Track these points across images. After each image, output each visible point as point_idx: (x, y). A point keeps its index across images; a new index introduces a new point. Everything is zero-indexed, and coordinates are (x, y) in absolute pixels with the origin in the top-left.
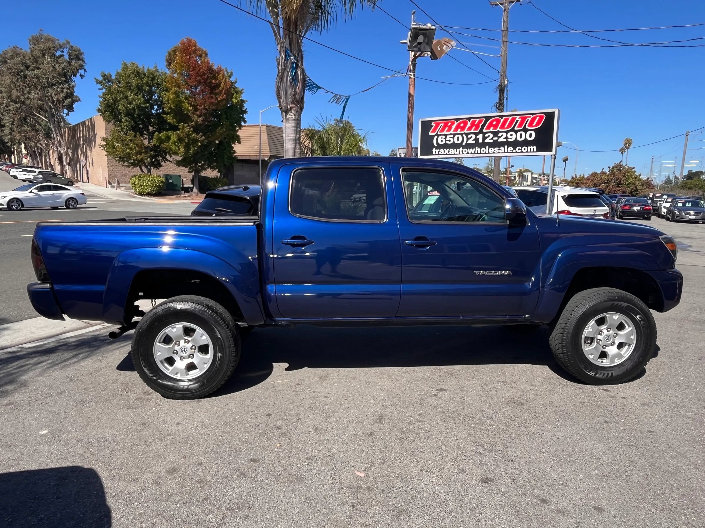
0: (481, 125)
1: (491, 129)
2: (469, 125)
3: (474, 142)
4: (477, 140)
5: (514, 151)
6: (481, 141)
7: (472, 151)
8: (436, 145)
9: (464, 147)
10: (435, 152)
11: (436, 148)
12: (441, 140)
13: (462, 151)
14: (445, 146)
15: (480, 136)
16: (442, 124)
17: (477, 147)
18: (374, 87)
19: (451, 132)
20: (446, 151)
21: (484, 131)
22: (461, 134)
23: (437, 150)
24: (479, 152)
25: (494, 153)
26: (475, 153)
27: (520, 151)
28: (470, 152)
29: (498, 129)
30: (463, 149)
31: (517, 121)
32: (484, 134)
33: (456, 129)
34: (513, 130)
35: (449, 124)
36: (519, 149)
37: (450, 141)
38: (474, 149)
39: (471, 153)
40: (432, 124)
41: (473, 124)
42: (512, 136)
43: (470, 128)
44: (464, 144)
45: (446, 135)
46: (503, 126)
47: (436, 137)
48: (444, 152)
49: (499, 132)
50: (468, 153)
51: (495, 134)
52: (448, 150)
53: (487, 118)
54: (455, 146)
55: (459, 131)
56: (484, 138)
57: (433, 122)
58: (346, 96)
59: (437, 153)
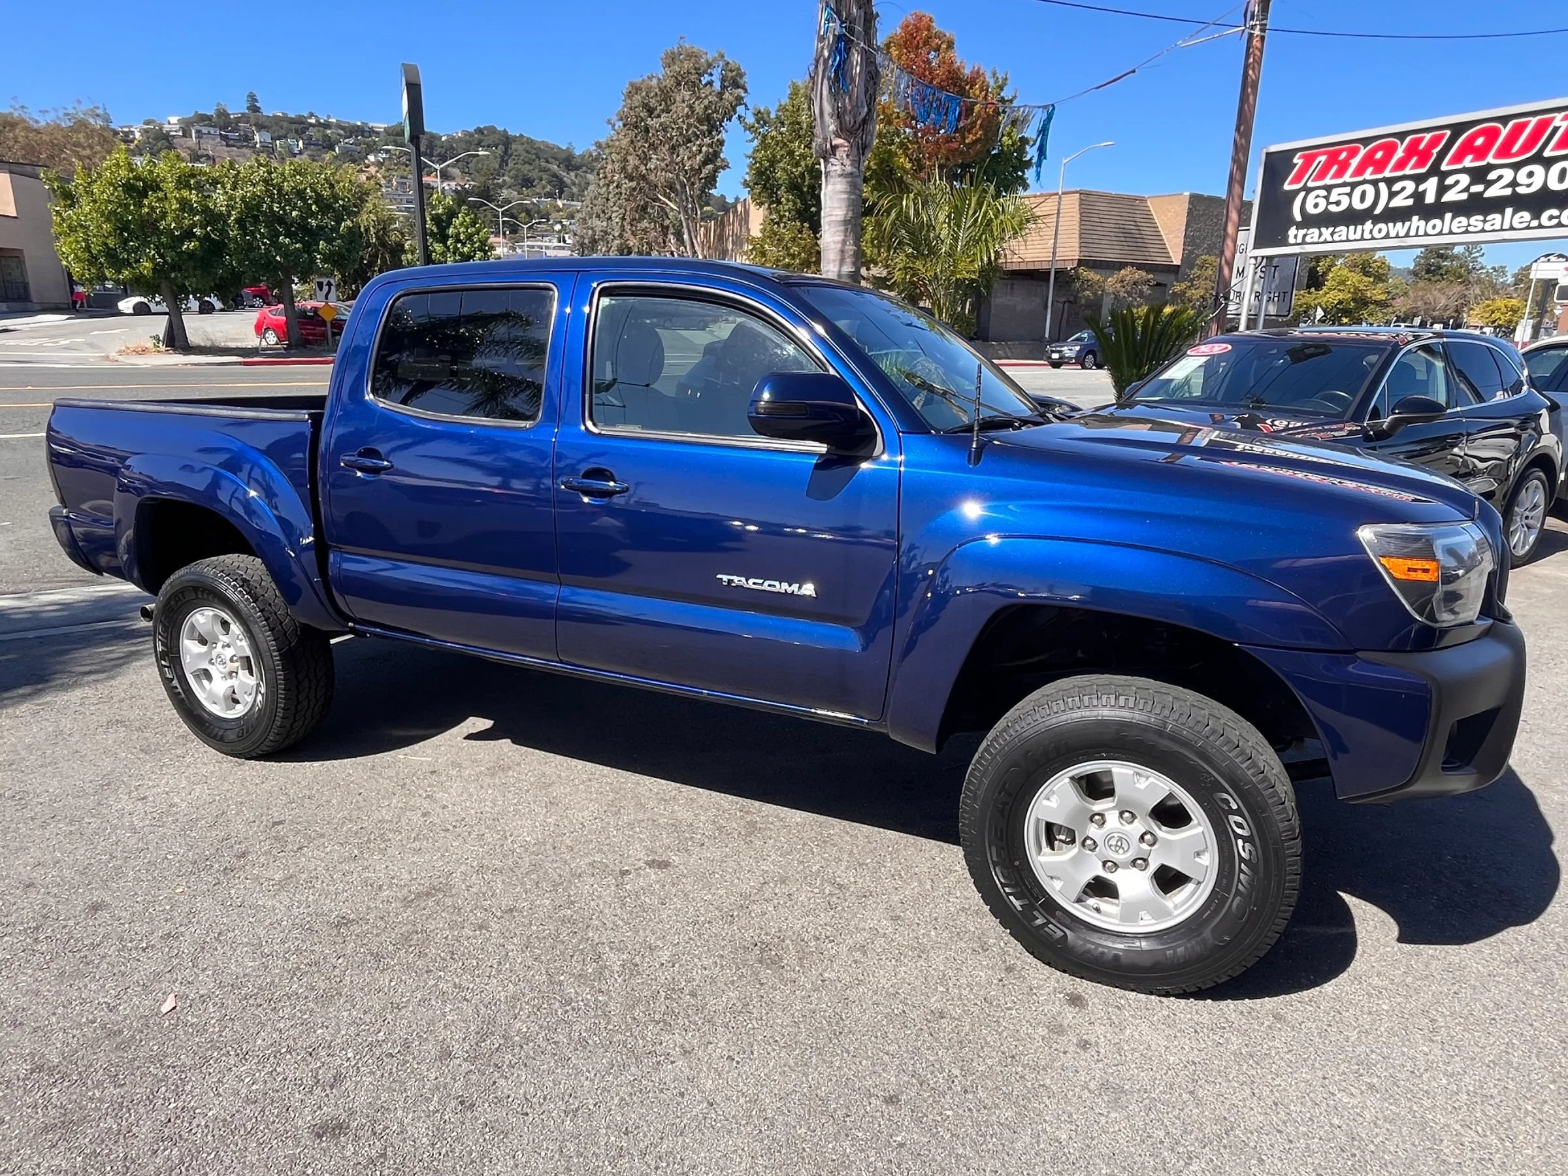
0: (1435, 151)
1: (1468, 162)
2: (1400, 153)
3: (1410, 202)
4: (1419, 196)
5: (1535, 223)
6: (1430, 199)
7: (1399, 228)
8: (1298, 218)
9: (1377, 220)
10: (1296, 237)
11: (1300, 226)
12: (1315, 204)
13: (1371, 232)
14: (1327, 220)
15: (1431, 185)
16: (1323, 158)
17: (1415, 218)
18: (1134, 71)
19: (1347, 178)
20: (1326, 233)
21: (1444, 167)
22: (1375, 183)
23: (1302, 232)
24: (1421, 232)
25: (1467, 232)
26: (1407, 235)
27: (1555, 221)
28: (1392, 234)
29: (1490, 159)
30: (1374, 224)
31: (1556, 129)
32: (1444, 175)
33: (1360, 170)
34: (1538, 159)
35: (1343, 155)
36: (1551, 218)
37: (1338, 203)
38: (1407, 224)
39: (1397, 237)
40: (1295, 160)
41: (1412, 150)
42: (1533, 179)
43: (1401, 165)
44: (1377, 211)
45: (1328, 189)
46: (1504, 151)
47: (1302, 194)
48: (1321, 235)
49: (1491, 167)
50: (1387, 236)
51: (1479, 175)
52: (1331, 229)
53: (1457, 129)
54: (1352, 217)
55: (1368, 175)
56: (1442, 189)
57: (1299, 154)
58: (1045, 107)
59: (1299, 240)
